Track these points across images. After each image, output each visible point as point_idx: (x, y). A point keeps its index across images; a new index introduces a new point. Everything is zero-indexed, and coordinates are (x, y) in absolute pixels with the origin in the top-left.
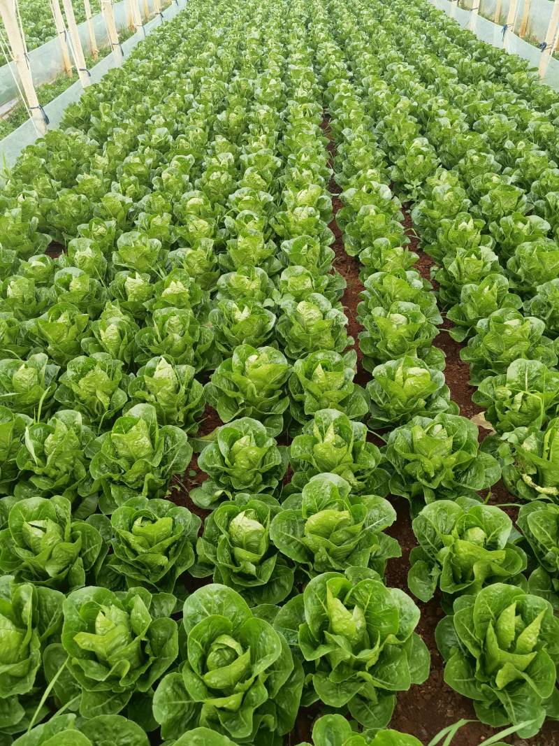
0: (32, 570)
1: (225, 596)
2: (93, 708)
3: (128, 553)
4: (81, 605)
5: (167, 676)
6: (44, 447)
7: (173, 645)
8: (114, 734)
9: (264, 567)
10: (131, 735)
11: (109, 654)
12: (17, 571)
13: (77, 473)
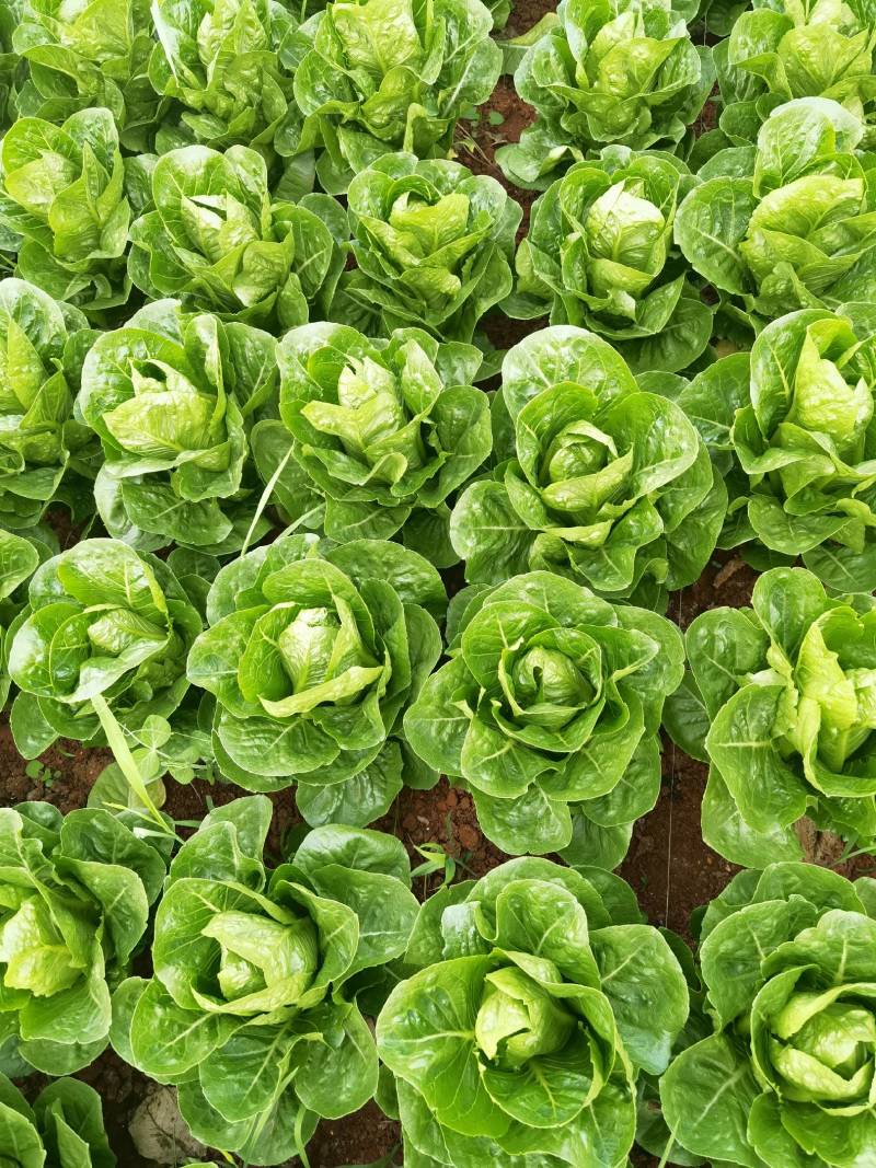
0: (211, 293)
1: (582, 350)
2: (346, 528)
3: (385, 265)
4: (307, 355)
5: (474, 485)
6: (198, 46)
7: (483, 436)
8: (385, 569)
9: (653, 301)
10: (413, 573)
11: (367, 442)
12: (185, 294)
13: (269, 107)
